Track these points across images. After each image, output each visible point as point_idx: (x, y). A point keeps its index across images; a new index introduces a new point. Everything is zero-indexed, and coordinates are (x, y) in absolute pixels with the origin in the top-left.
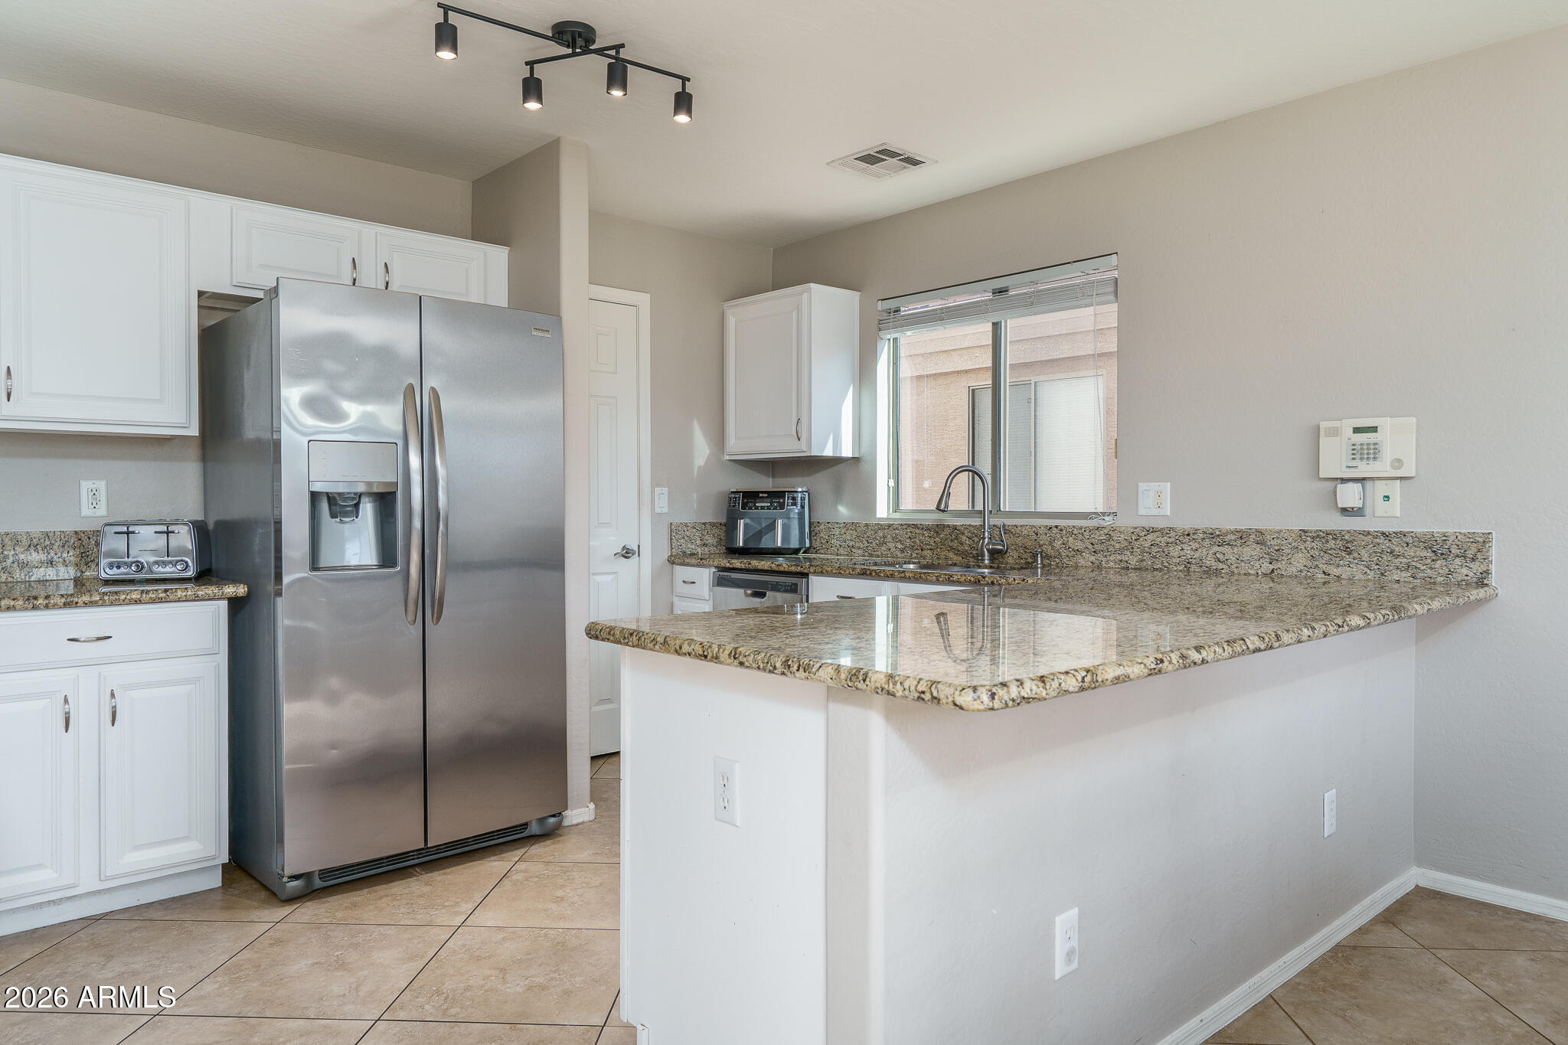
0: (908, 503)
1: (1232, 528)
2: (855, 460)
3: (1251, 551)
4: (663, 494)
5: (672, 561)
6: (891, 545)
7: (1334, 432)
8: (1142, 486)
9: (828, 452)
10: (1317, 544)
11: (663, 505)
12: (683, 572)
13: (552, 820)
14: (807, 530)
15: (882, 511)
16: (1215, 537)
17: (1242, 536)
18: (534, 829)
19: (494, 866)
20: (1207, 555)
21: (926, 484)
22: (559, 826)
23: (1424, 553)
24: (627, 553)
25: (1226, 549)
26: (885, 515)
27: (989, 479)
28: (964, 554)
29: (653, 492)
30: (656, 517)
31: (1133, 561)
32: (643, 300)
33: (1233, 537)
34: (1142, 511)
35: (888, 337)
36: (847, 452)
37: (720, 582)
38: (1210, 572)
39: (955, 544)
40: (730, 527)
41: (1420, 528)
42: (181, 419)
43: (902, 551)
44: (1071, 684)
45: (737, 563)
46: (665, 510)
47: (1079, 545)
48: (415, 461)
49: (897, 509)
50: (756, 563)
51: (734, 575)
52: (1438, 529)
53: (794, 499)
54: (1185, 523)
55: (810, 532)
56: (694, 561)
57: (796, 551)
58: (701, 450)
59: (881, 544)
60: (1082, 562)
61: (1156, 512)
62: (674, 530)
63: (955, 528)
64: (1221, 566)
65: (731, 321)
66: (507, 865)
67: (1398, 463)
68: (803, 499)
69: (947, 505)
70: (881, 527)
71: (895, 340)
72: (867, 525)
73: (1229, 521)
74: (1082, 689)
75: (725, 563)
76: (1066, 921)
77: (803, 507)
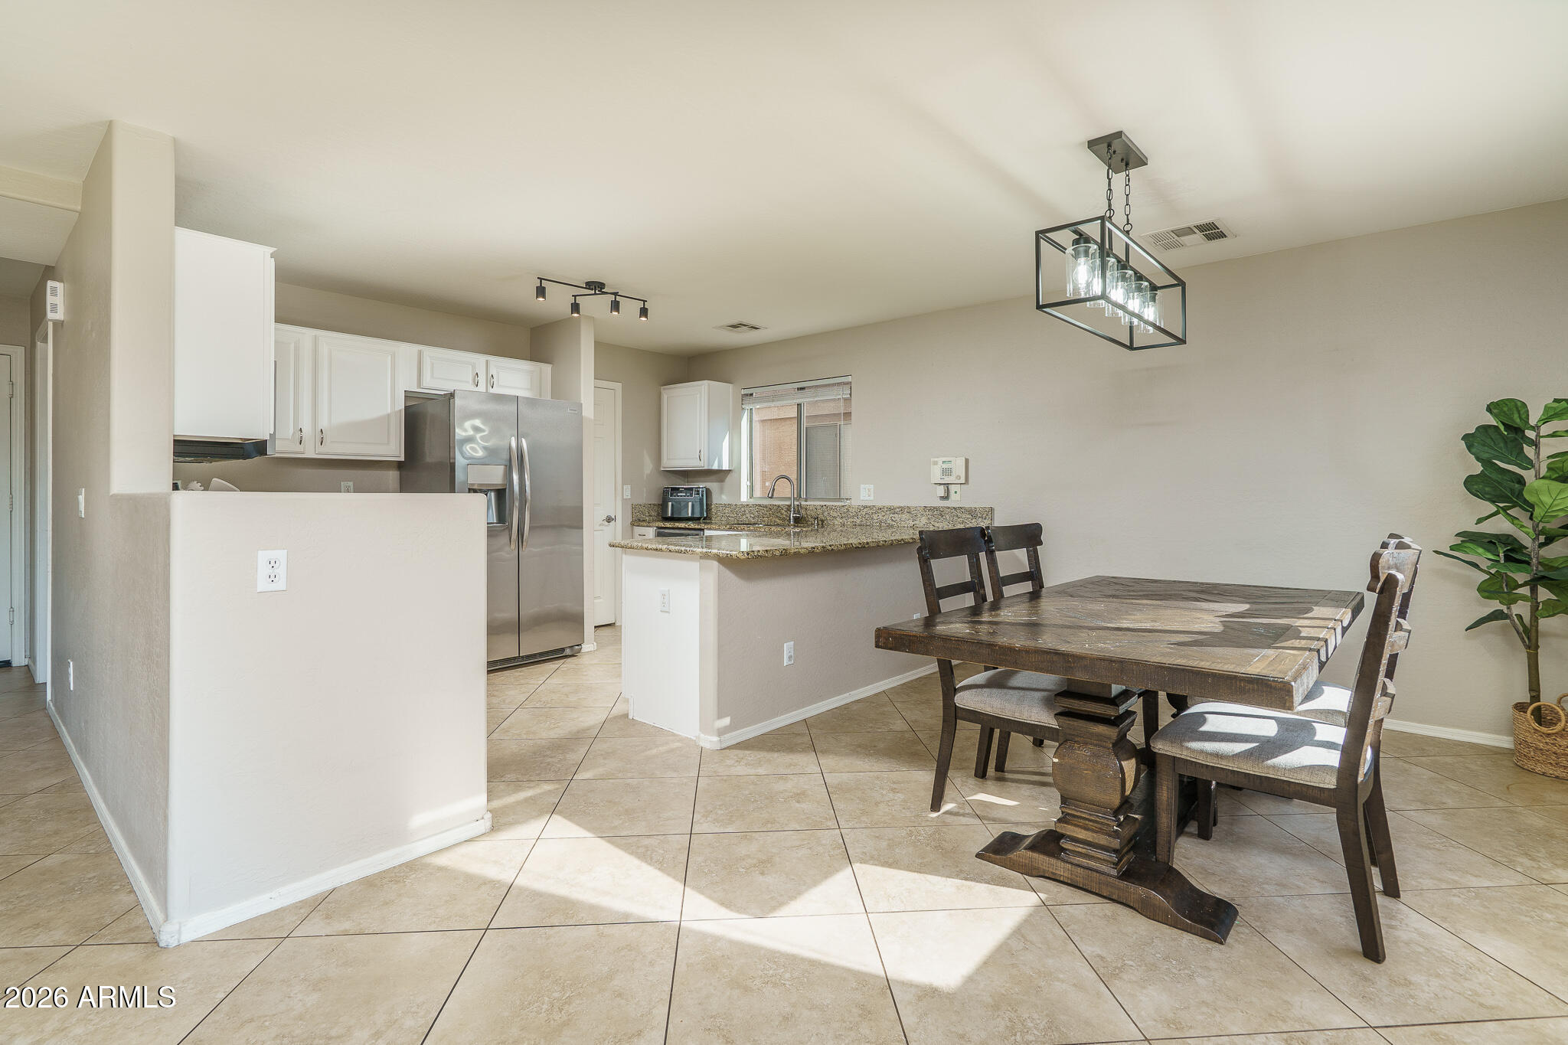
0: (758, 493)
1: (898, 505)
2: (729, 471)
3: (905, 516)
4: (628, 488)
5: (632, 525)
6: (748, 515)
7: (936, 463)
8: (862, 486)
9: (715, 467)
10: (930, 513)
11: (628, 494)
12: (638, 530)
13: (577, 647)
14: (705, 507)
15: (744, 498)
16: (892, 510)
17: (902, 509)
18: (568, 652)
19: (551, 666)
20: (888, 518)
21: (767, 484)
22: (579, 651)
23: (968, 516)
24: (609, 520)
25: (896, 515)
26: (745, 500)
27: (795, 483)
28: (784, 519)
29: (623, 488)
30: (624, 500)
31: (858, 521)
32: (618, 386)
33: (898, 510)
34: (862, 498)
35: (747, 408)
36: (725, 467)
37: (659, 535)
38: (890, 526)
39: (779, 515)
40: (663, 506)
41: (967, 506)
42: (397, 454)
43: (753, 518)
44: (777, 553)
45: (668, 525)
46: (629, 497)
47: (835, 514)
48: (515, 477)
49: (751, 496)
50: (677, 525)
51: (667, 531)
52: (973, 505)
53: (698, 491)
54: (879, 504)
55: (707, 509)
56: (645, 524)
57: (699, 519)
58: (648, 467)
59: (742, 515)
60: (836, 522)
61: (868, 498)
62: (634, 507)
63: (779, 506)
64: (894, 523)
65: (665, 397)
66: (558, 666)
67: (959, 477)
68: (703, 491)
69: (772, 495)
70: (743, 506)
71: (751, 409)
72: (736, 505)
73: (896, 503)
74: (781, 555)
75: (661, 524)
76: (788, 648)
77: (702, 495)
